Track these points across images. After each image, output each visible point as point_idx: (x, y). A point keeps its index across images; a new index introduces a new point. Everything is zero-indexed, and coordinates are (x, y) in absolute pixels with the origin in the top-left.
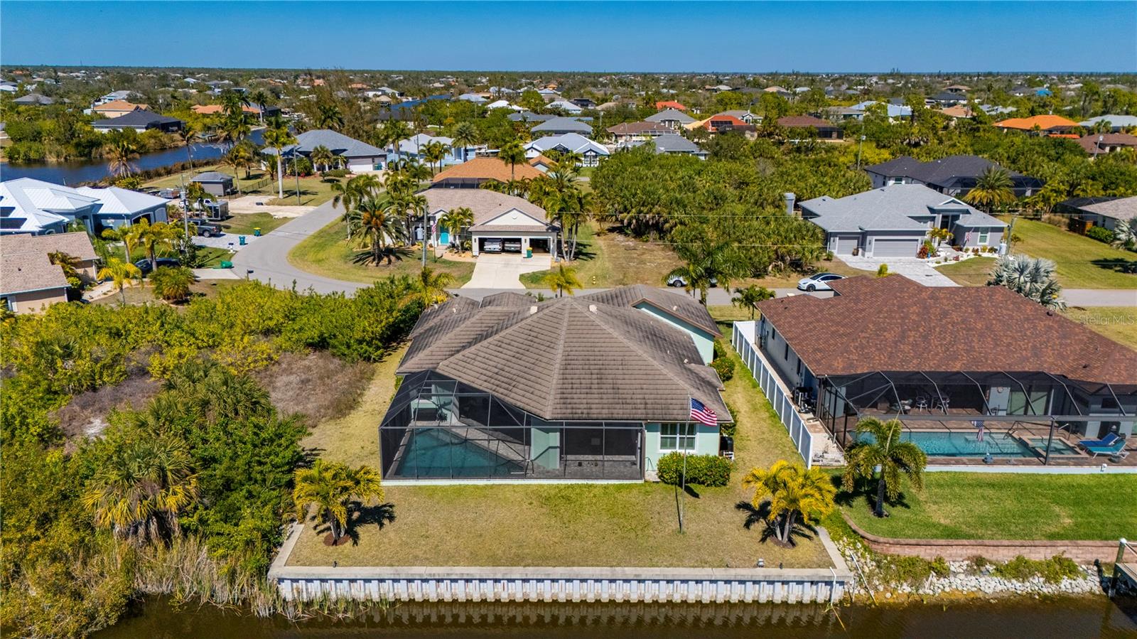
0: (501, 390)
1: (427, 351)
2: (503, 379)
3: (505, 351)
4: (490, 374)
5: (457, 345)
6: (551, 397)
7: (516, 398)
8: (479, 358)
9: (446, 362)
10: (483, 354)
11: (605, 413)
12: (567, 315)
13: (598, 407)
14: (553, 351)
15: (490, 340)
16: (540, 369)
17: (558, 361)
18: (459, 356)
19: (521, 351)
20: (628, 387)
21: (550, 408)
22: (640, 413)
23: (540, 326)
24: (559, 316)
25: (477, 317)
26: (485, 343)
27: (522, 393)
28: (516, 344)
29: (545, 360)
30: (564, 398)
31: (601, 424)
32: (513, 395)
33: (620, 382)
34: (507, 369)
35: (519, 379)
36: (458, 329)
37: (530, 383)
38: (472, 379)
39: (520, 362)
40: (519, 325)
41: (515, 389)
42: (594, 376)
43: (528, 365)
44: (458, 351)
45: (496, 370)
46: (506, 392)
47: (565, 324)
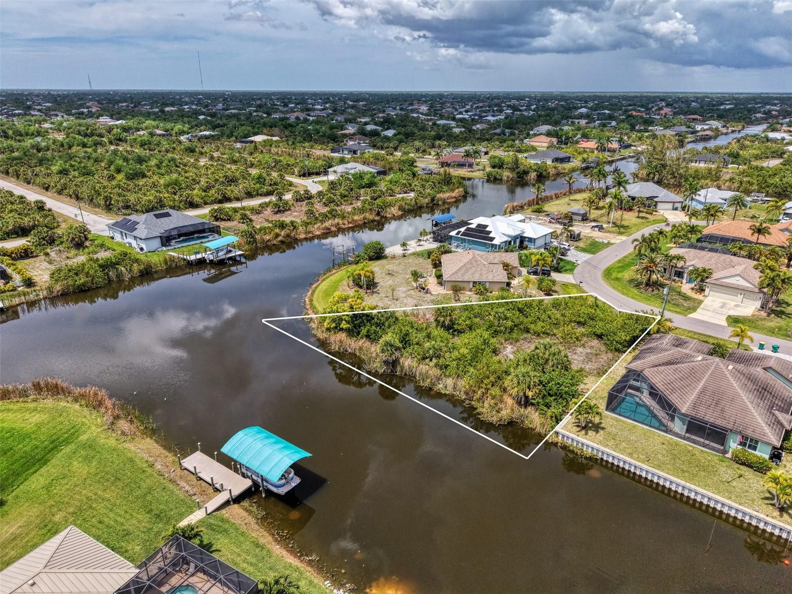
0: (668, 392)
1: (642, 361)
2: (671, 387)
3: (677, 374)
4: (666, 382)
5: (657, 363)
6: (688, 404)
7: (674, 399)
8: (664, 373)
9: (648, 369)
10: (666, 372)
11: (712, 420)
12: (713, 368)
13: (710, 416)
14: (698, 383)
15: (672, 366)
16: (689, 389)
17: (699, 389)
18: (655, 369)
19: (684, 377)
20: (729, 412)
21: (685, 409)
22: (730, 426)
23: (698, 368)
24: (709, 367)
25: (671, 352)
26: (669, 367)
27: (676, 397)
28: (683, 373)
29: (693, 386)
30: (695, 406)
31: (707, 424)
32: (672, 396)
33: (726, 408)
34: (674, 383)
35: (678, 390)
36: (660, 355)
37: (682, 394)
38: (657, 382)
39: (682, 382)
40: (688, 364)
41: (674, 394)
42: (714, 402)
43: (685, 385)
44: (656, 366)
45: (669, 382)
46: (669, 393)
47: (710, 372)
